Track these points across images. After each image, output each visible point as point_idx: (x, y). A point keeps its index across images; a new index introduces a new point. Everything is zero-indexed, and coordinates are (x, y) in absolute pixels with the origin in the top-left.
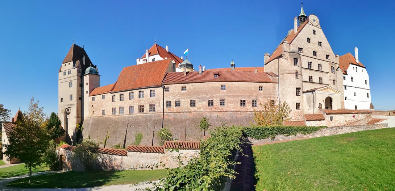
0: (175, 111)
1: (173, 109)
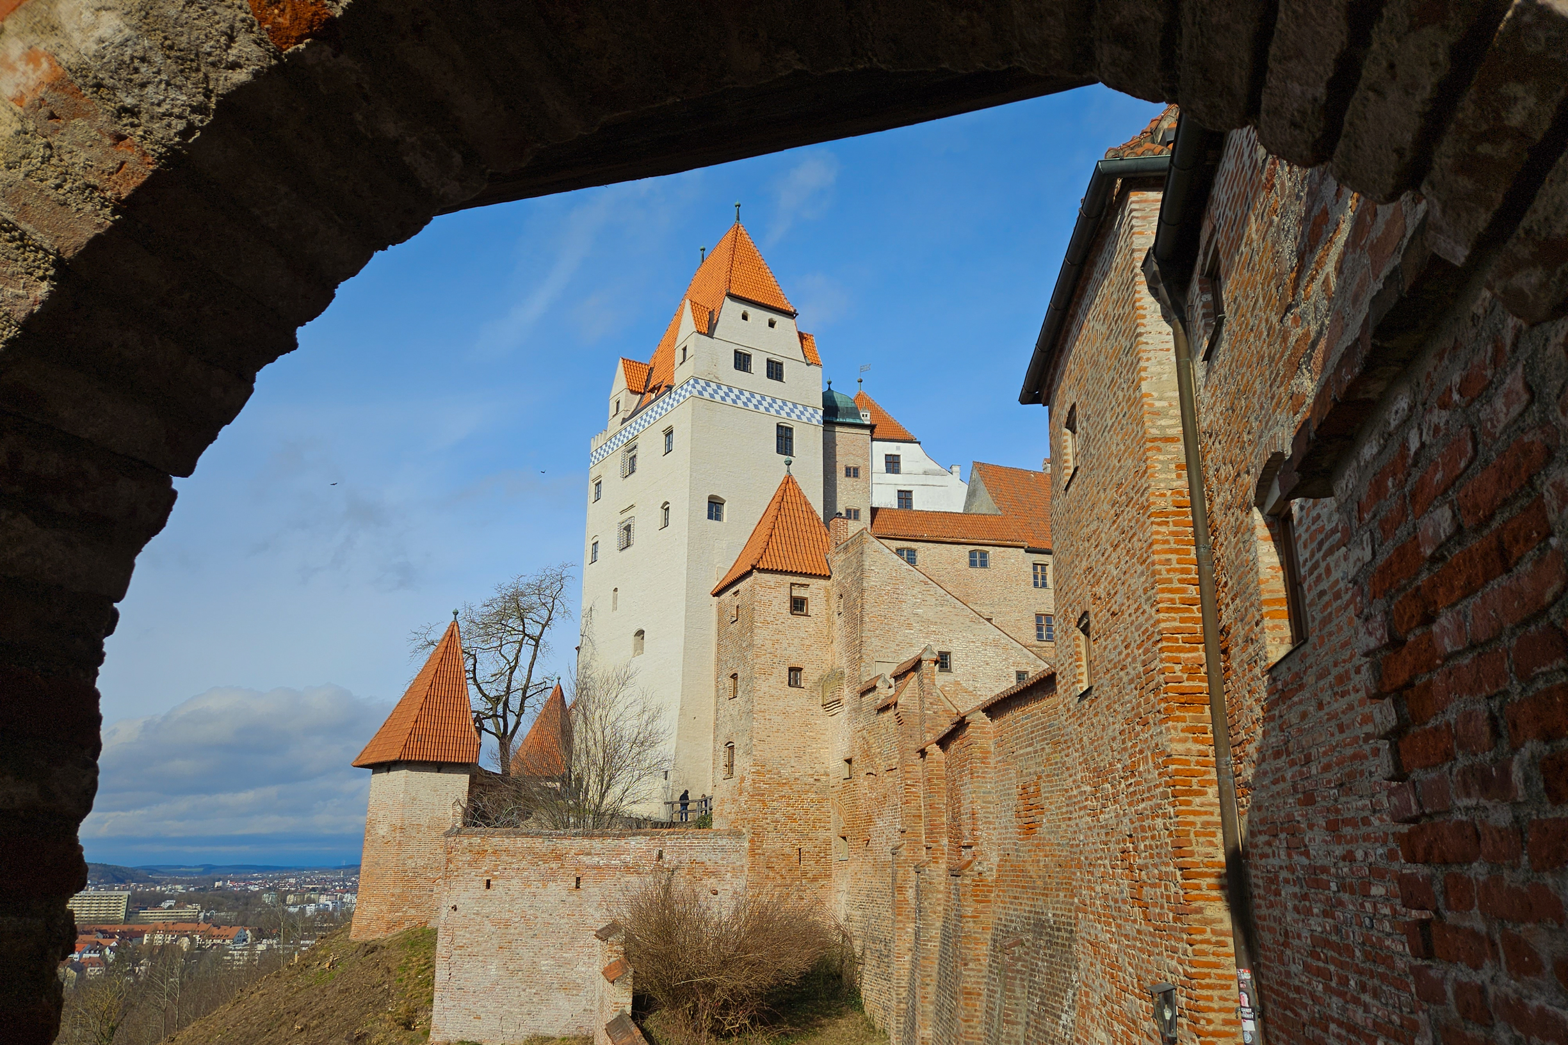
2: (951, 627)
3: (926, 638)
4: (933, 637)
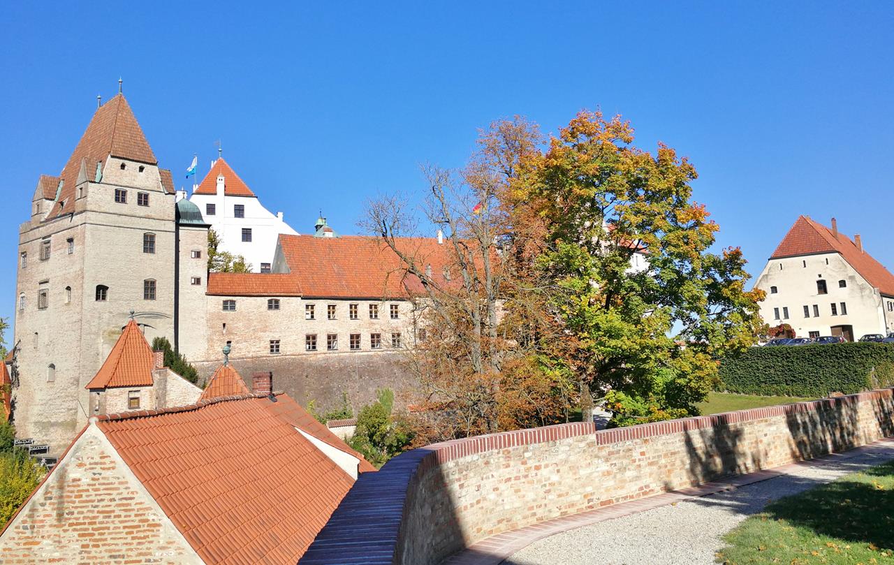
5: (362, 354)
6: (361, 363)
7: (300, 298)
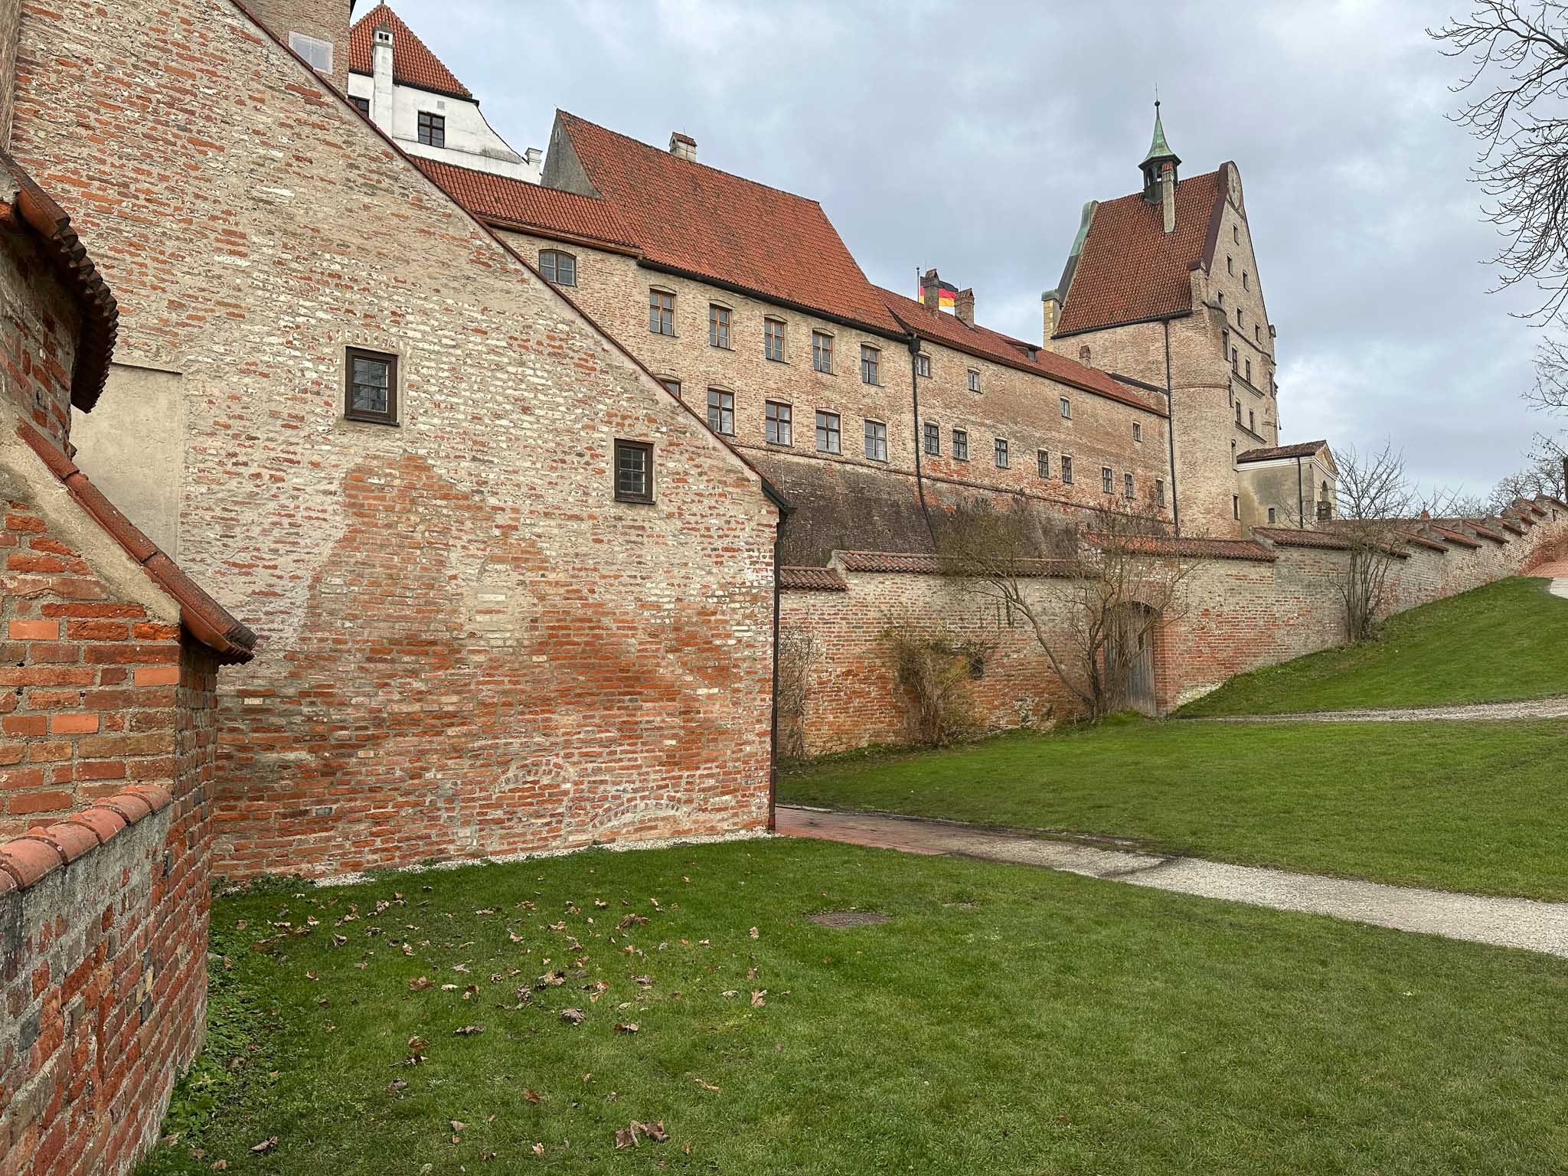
0: (955, 477)
1: (947, 464)
2: (401, 271)
3: (301, 294)
4: (328, 294)
5: (796, 459)
6: (795, 484)
7: (633, 264)
